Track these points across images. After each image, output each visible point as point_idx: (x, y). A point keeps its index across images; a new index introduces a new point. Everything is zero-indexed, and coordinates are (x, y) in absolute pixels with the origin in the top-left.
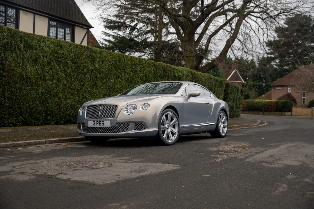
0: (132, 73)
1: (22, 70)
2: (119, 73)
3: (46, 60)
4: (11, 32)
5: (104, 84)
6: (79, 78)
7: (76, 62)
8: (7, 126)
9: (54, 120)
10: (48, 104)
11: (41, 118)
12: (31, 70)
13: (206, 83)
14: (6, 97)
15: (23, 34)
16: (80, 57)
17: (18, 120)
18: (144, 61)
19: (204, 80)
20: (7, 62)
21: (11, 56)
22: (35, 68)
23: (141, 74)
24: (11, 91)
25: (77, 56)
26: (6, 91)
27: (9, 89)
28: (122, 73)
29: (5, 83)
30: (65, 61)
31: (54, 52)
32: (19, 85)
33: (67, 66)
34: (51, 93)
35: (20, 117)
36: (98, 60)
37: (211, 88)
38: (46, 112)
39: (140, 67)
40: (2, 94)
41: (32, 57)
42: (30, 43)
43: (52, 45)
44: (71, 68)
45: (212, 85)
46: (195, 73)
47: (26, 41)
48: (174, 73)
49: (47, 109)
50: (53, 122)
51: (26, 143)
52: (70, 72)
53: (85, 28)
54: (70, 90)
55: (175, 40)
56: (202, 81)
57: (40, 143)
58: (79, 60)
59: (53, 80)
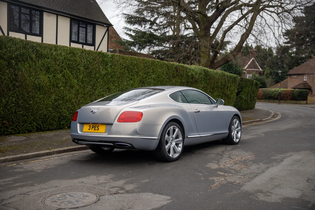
0: (145, 74)
1: (34, 79)
2: (131, 75)
3: (58, 68)
4: (23, 43)
5: (116, 86)
6: (91, 83)
7: (88, 68)
8: (22, 133)
9: (68, 124)
10: (61, 109)
11: (55, 124)
12: (44, 79)
13: (218, 80)
14: (20, 106)
15: (35, 45)
16: (92, 63)
17: (32, 126)
18: (157, 62)
19: (217, 77)
20: (20, 72)
21: (24, 67)
22: (47, 76)
23: (154, 75)
24: (25, 100)
25: (89, 61)
26: (20, 100)
27: (23, 98)
28: (135, 75)
29: (18, 92)
30: (77, 67)
31: (67, 59)
32: (32, 93)
33: (79, 72)
34: (64, 99)
35: (34, 123)
36: (110, 64)
37: (224, 84)
38: (59, 117)
39: (153, 69)
40: (15, 104)
41: (44, 66)
42: (42, 52)
43: (64, 53)
44: (84, 73)
45: (225, 81)
46: (207, 71)
47: (37, 51)
48: (187, 73)
49: (60, 115)
50: (66, 127)
51: (34, 155)
52: (82, 78)
53: (105, 27)
54: (83, 95)
55: (192, 34)
56: (215, 78)
57: (49, 154)
58: (91, 66)
59: (65, 87)
